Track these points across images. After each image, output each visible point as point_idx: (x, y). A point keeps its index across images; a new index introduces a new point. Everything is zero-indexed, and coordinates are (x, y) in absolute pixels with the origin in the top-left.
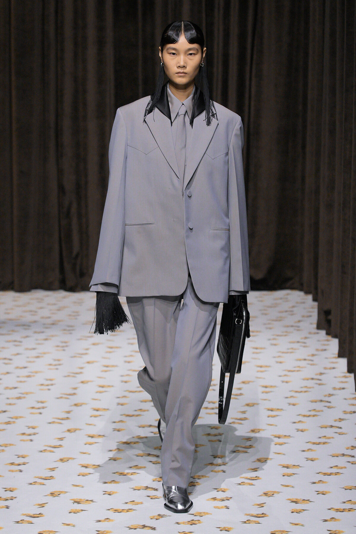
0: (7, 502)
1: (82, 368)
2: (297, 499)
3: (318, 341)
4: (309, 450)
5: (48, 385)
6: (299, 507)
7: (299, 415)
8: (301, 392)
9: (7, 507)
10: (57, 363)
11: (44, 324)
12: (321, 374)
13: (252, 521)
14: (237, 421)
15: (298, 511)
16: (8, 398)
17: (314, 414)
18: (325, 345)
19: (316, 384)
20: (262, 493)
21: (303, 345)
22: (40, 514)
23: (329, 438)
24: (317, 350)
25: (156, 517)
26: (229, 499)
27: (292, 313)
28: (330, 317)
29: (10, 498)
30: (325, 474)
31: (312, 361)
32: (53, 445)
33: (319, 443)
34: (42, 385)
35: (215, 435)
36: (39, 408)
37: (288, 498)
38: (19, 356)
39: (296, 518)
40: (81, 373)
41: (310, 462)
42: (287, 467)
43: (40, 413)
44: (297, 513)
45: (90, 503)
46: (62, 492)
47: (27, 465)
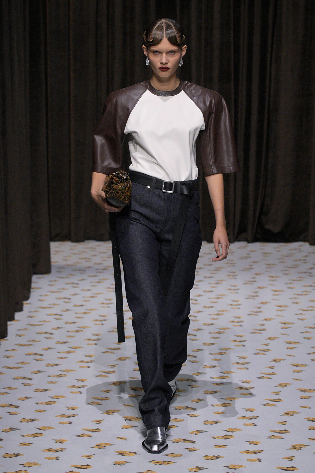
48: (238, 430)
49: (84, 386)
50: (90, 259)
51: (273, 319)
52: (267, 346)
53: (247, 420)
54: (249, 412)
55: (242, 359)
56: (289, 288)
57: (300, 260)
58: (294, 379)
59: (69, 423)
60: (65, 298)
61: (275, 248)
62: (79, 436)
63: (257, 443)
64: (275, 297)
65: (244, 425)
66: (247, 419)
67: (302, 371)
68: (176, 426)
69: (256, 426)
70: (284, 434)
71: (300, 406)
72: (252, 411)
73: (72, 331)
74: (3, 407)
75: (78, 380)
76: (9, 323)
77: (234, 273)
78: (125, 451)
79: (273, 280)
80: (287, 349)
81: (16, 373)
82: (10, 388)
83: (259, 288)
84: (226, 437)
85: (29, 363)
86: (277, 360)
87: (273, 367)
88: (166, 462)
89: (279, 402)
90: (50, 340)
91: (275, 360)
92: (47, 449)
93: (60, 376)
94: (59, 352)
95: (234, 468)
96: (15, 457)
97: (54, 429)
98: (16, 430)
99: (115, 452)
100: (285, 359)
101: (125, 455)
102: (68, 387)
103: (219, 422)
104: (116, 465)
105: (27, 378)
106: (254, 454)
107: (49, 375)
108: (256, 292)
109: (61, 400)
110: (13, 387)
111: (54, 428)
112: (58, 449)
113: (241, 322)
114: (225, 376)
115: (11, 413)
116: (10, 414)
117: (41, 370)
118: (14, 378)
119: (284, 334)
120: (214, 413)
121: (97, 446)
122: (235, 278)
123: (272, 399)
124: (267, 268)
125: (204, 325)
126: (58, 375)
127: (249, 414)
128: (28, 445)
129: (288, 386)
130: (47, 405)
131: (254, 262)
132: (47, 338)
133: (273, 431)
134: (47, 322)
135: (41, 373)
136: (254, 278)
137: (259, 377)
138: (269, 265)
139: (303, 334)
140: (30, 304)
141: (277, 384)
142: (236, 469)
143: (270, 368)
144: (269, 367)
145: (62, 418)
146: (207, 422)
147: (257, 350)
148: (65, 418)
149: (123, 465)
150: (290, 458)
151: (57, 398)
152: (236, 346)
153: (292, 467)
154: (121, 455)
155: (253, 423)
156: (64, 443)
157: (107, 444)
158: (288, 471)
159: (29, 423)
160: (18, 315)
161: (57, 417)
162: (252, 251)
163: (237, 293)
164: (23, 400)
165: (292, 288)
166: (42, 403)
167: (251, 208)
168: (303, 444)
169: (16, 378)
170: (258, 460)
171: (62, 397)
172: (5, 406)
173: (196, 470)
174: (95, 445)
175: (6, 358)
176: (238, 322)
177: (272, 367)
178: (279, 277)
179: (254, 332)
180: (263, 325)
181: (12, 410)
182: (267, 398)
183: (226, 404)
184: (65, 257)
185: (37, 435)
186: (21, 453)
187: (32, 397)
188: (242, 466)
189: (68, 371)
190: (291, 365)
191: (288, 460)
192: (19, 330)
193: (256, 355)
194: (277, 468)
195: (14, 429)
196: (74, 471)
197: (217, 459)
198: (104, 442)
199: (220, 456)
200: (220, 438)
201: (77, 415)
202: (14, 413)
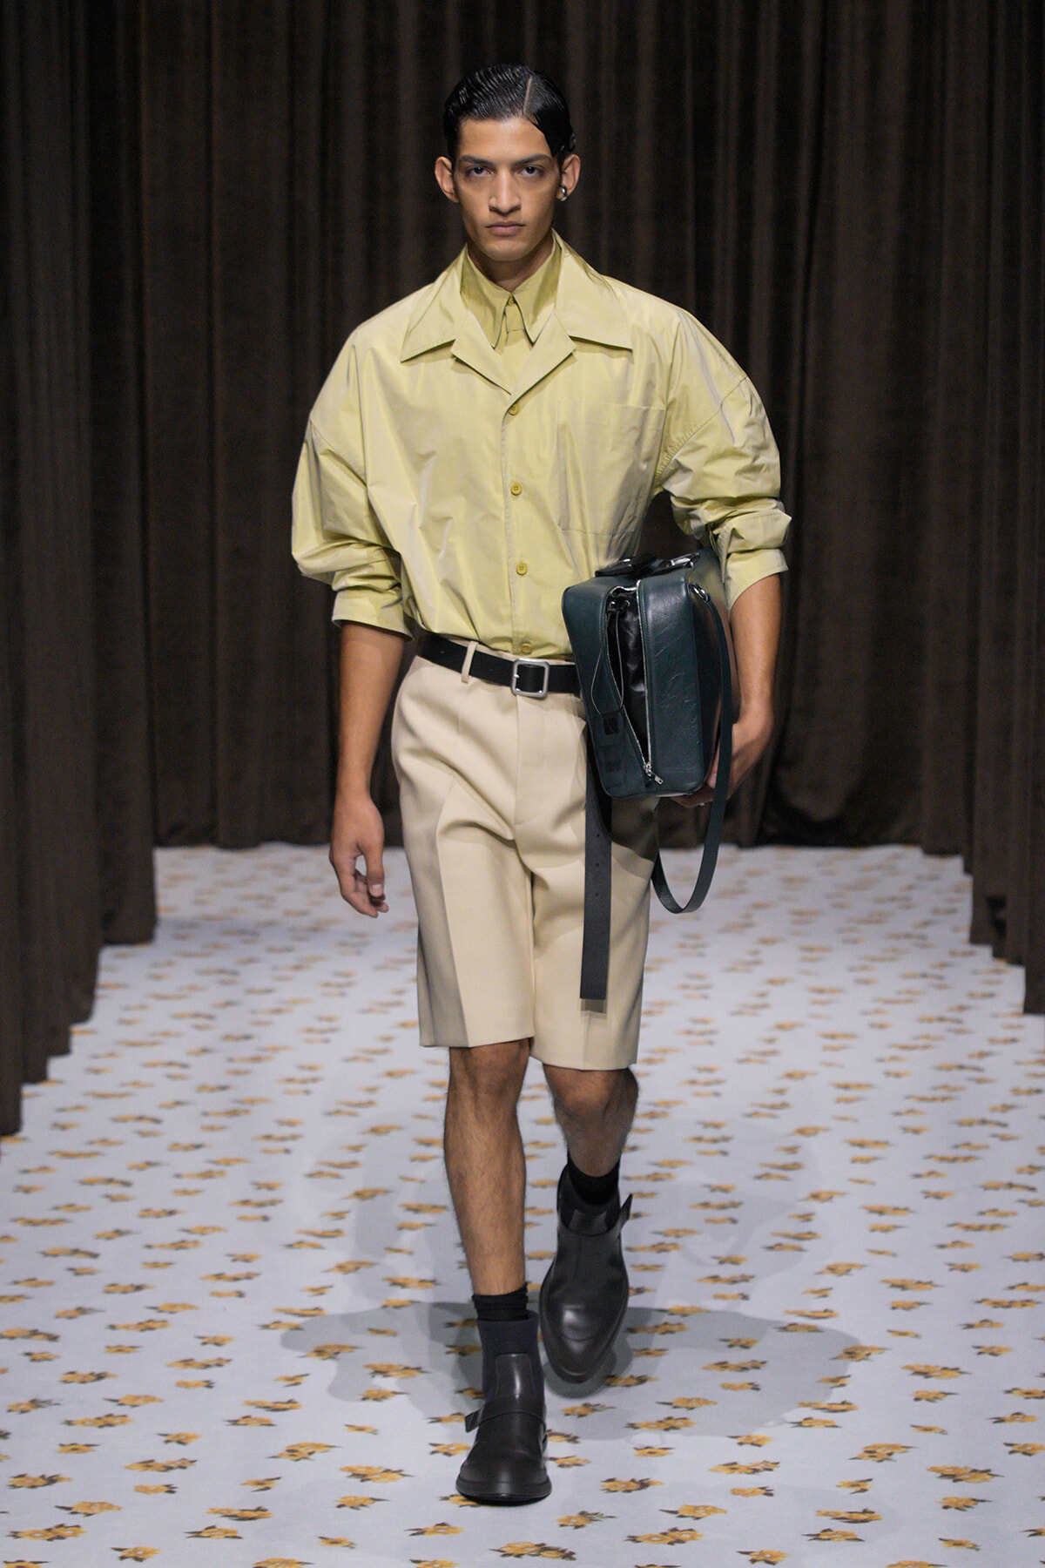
0: (207, 1371)
1: (388, 1039)
2: (927, 1367)
3: (975, 972)
4: (955, 1243)
5: (304, 1082)
6: (933, 1385)
7: (929, 1157)
8: (934, 1099)
9: (209, 1385)
10: (325, 1025)
11: (293, 930)
12: (982, 1055)
13: (817, 1421)
14: (774, 1172)
15: (931, 1396)
16: (205, 1114)
17: (963, 1155)
18: (990, 983)
19: (970, 1079)
20: (839, 1351)
21: (938, 982)
22: (290, 1402)
23: (1005, 1215)
24: (971, 995)
25: (577, 1410)
26: (757, 1365)
27: (907, 904)
28: (1002, 915)
29: (216, 1362)
30: (996, 1304)
31: (959, 1021)
32: (319, 1229)
33: (981, 1228)
34: (290, 1080)
35: (723, 1207)
36: (283, 1139)
37: (904, 1365)
38: (230, 1010)
39: (928, 1414)
40: (385, 1051)
41: (957, 1273)
42: (903, 1287)
43: (287, 1151)
44: (928, 1400)
45: (413, 1376)
46: (343, 1347)
47: (256, 1280)
48: (706, 1402)
49: (251, 1276)
50: (271, 899)
51: (813, 1074)
52: (794, 1152)
53: (733, 1373)
54: (737, 1349)
55: (719, 1193)
56: (859, 981)
57: (893, 899)
58: (872, 1251)
60: (197, 1015)
61: (818, 864)
62: (235, 1422)
64: (818, 1009)
65: (725, 1387)
66: (731, 1370)
67: (896, 1227)
69: (757, 1389)
70: (840, 1414)
71: (890, 1331)
72: (747, 1348)
73: (217, 1114)
74: (12, 1338)
75: (231, 1258)
76: (27, 1090)
77: (696, 937)
78: (371, 1468)
79: (812, 960)
80: (854, 1161)
81: (49, 1238)
83: (772, 982)
84: (668, 1425)
85: (88, 1209)
86: (823, 1196)
87: (809, 1214)
89: (826, 1319)
90: (151, 1139)
91: (815, 1196)
92: (141, 1463)
93: (180, 1245)
94: (178, 1176)
95: (692, 1517)
96: (45, 1485)
97: (161, 1403)
98: (50, 1407)
99: (342, 1470)
100: (846, 1193)
101: (369, 1477)
102: (205, 1278)
103: (651, 1379)
104: (343, 1508)
105: (82, 1252)
106: (753, 1473)
107: (150, 1242)
108: (763, 995)
109: (183, 1316)
110: (41, 1278)
111: (162, 1401)
112: (173, 1463)
113: (718, 1082)
114: (668, 1245)
115: (33, 1357)
116: (33, 1360)
117: (123, 1227)
119: (844, 1119)
120: (636, 1352)
121: (287, 1453)
122: (701, 955)
123: (809, 1309)
124: (795, 923)
126: (174, 1244)
127: (737, 1356)
128: (84, 1452)
129: (854, 1271)
130: (142, 1330)
131: (758, 906)
132: (143, 1134)
133: (810, 1405)
134: (144, 1086)
135: (124, 1237)
136: (755, 953)
137: (769, 1245)
138: (800, 913)
139: (899, 1118)
140: (94, 1032)
141: (823, 1264)
142: (698, 1518)
143: (802, 1219)
144: (800, 1217)
145: (187, 1370)
146: (614, 1379)
147: (763, 1165)
148: (195, 1371)
149: (363, 1508)
150: (858, 1485)
151: (175, 1310)
153: (865, 1512)
154: (358, 1480)
155: (751, 1382)
156: (191, 1444)
157: (318, 1446)
158: (852, 1525)
159: (88, 1384)
160: (56, 1066)
161: (170, 1365)
162: (751, 874)
163: (705, 997)
164: (70, 1318)
166: (127, 1327)
168: (896, 1443)
169: (48, 1252)
170: (764, 1491)
171: (185, 1306)
172: (15, 1335)
173: (581, 1521)
174: (282, 1449)
175: (21, 1195)
176: (708, 1084)
177: (808, 1217)
178: (829, 950)
179: (756, 1114)
180: (781, 1092)
181: (37, 1346)
182: (791, 1308)
183: (672, 1325)
184: (200, 893)
185: (110, 1420)
186: (64, 1473)
187: (100, 1309)
188: (714, 1510)
189: (203, 1231)
190: (864, 1211)
191: (854, 1489)
192: (61, 1110)
193: (758, 1182)
194: (819, 1513)
195: (43, 1404)
196: (219, 1526)
197: (643, 1491)
198: (310, 1440)
199: (651, 1480)
200: (652, 1428)
201: (229, 1361)
202: (45, 1355)
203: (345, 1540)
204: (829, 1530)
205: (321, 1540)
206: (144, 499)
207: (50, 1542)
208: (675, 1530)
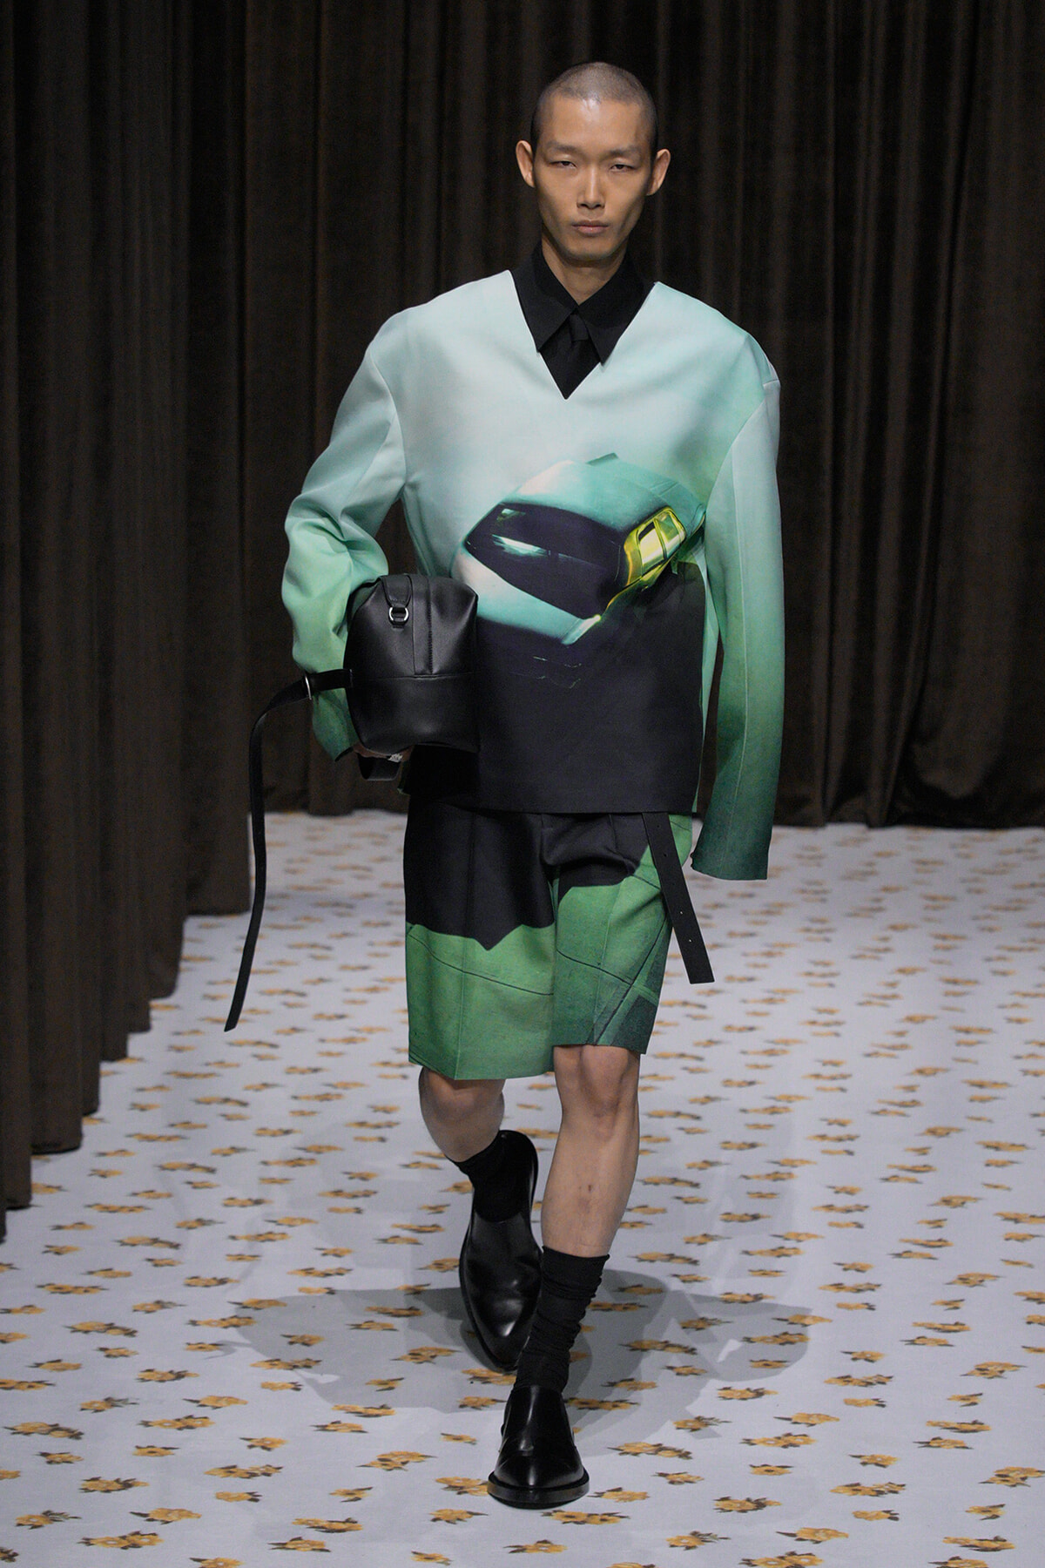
48: (827, 1418)
49: (342, 1271)
50: (368, 869)
51: (946, 1070)
52: (925, 1154)
53: (856, 1387)
54: (861, 1363)
55: (843, 1196)
56: (995, 973)
57: (1033, 885)
58: (1007, 1261)
59: (293, 1386)
60: (287, 992)
61: (953, 846)
62: (324, 1428)
63: (883, 1460)
64: (951, 1001)
65: (847, 1402)
66: (855, 1385)
67: (1033, 1236)
68: (632, 1403)
69: (883, 1406)
70: (971, 1434)
71: (1024, 1347)
72: (872, 1361)
73: (308, 1098)
74: (86, 1332)
75: (323, 1252)
76: (105, 1067)
77: (822, 921)
78: (469, 1480)
79: (947, 949)
80: (988, 1165)
81: (127, 1226)
82: (109, 1272)
83: (902, 971)
84: (787, 1442)
85: (169, 1196)
86: (954, 1200)
87: (940, 1221)
88: (596, 1515)
89: (958, 1333)
90: (236, 1123)
91: (947, 1202)
92: (223, 1468)
93: (267, 1237)
94: (265, 1163)
95: (812, 1540)
96: (119, 1490)
97: (243, 1406)
98: (126, 1407)
99: (437, 1481)
100: (980, 1199)
101: (467, 1490)
102: (293, 1273)
103: (769, 1393)
104: (438, 1522)
105: (161, 1242)
106: (877, 1496)
107: (234, 1234)
108: (893, 985)
109: (268, 1313)
110: (117, 1269)
111: (245, 1403)
112: (257, 1469)
113: (844, 1077)
114: (788, 1249)
115: (108, 1352)
116: (108, 1356)
117: (206, 1217)
118: (121, 1241)
119: (979, 1119)
120: (753, 1364)
121: (379, 1462)
122: (827, 940)
123: (937, 1322)
124: (927, 907)
125: (726, 1086)
126: (260, 1235)
127: (861, 1370)
128: (162, 1455)
129: (986, 1283)
130: (226, 1327)
131: (886, 889)
132: (228, 1117)
133: (937, 1425)
134: (230, 1066)
135: (207, 1229)
136: (885, 939)
137: (897, 1252)
138: (934, 898)
139: (1036, 1119)
140: (177, 1007)
141: (954, 1274)
142: (817, 1542)
143: (932, 1226)
144: (930, 1223)
145: (271, 1371)
146: (728, 1391)
147: (891, 1166)
148: (283, 1372)
149: (460, 1522)
150: (989, 1511)
151: (257, 1306)
152: (825, 1152)
153: (996, 1539)
154: (453, 1493)
155: (876, 1397)
156: (276, 1449)
157: (412, 1455)
158: (983, 1553)
159: (167, 1382)
160: (136, 1043)
161: (254, 1365)
162: (879, 855)
163: (831, 985)
164: (148, 1312)
165: (1004, 974)
166: (208, 1323)
167: (881, 717)
168: (1031, 1467)
169: (126, 1241)
170: (889, 1515)
171: (273, 1303)
172: (89, 1329)
173: (692, 1542)
174: (373, 1458)
175: (97, 1179)
176: (833, 1078)
177: (939, 1223)
178: (962, 938)
179: (883, 1112)
180: (911, 1089)
181: (113, 1341)
182: (920, 1321)
183: (791, 1335)
184: (290, 861)
185: (190, 1422)
186: (140, 1478)
187: (180, 1303)
188: (836, 1533)
189: (291, 1223)
190: (999, 1218)
191: (985, 1516)
192: (142, 1090)
193: (887, 1184)
194: (948, 1540)
195: (119, 1403)
196: (303, 1538)
197: (759, 1511)
198: (402, 1450)
199: (767, 1500)
200: (769, 1444)
201: (318, 1362)
202: (122, 1351)
203: (440, 1557)
204: (958, 1558)
205: (412, 1555)
206: (242, 440)
207: (124, 1551)
208: (793, 1554)
